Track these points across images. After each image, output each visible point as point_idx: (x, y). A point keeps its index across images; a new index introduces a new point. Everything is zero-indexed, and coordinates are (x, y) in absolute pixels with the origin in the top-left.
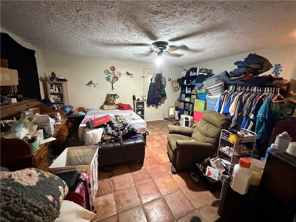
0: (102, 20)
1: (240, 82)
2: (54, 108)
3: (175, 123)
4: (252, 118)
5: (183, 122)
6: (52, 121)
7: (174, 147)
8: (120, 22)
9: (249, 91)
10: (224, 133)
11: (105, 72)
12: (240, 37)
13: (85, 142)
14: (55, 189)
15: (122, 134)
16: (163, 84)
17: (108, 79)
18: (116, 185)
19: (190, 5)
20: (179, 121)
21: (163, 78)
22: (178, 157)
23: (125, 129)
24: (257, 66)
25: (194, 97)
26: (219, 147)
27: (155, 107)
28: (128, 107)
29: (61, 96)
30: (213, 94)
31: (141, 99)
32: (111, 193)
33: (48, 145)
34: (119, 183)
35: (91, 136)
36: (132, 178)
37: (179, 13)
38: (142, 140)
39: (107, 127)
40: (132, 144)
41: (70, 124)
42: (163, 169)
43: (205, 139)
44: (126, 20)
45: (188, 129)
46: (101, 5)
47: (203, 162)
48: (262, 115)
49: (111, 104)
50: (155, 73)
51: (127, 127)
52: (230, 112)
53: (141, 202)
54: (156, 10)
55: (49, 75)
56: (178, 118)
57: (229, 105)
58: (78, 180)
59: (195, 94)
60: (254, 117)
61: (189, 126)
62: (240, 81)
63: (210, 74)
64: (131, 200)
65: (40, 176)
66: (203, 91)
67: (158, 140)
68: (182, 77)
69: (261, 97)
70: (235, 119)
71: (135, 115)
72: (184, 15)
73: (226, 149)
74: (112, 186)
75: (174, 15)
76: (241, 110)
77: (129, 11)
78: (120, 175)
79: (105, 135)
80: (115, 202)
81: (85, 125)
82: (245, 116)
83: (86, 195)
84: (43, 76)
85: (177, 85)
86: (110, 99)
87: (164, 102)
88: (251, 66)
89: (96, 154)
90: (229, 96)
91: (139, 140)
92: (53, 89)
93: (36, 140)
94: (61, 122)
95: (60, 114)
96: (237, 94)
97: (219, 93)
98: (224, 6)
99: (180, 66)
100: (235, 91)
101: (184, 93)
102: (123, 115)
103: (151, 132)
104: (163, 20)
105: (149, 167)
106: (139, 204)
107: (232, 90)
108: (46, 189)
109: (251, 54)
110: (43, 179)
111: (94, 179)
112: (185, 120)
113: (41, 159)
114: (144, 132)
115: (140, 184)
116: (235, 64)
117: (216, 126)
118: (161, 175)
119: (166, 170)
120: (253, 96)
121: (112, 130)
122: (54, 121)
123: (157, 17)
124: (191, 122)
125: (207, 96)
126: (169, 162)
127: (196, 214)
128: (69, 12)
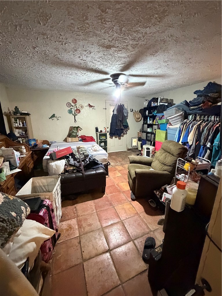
0: (58, 55)
1: (198, 112)
2: (19, 142)
3: (137, 153)
4: (209, 147)
5: (145, 152)
6: (17, 154)
7: (133, 175)
8: (76, 57)
9: (208, 120)
10: (180, 162)
11: (67, 105)
12: (196, 67)
13: (49, 173)
14: (17, 208)
15: (84, 165)
16: (125, 115)
17: (70, 112)
18: (79, 211)
19: (140, 39)
20: (142, 152)
21: (125, 109)
22: (136, 185)
23: (86, 160)
24: (216, 95)
25: (155, 127)
26: (176, 175)
27: (118, 138)
28: (91, 139)
29: (25, 129)
30: (174, 124)
31: (104, 131)
32: (74, 218)
33: (14, 176)
34: (82, 210)
35: (54, 167)
36: (93, 205)
37: (132, 46)
38: (103, 170)
39: (69, 159)
40: (94, 174)
41: (35, 157)
42: (123, 196)
43: (163, 168)
44: (81, 55)
45: (149, 159)
46: (56, 42)
47: (160, 189)
48: (218, 144)
49: (74, 136)
50: (117, 104)
51: (89, 158)
52: (188, 141)
53: (102, 226)
54: (109, 44)
55: (12, 109)
56: (141, 148)
57: (187, 135)
58: (42, 205)
59: (157, 125)
60: (210, 146)
61: (150, 156)
62: (199, 110)
63: (171, 104)
64: (92, 224)
65: (4, 198)
66: (164, 121)
67: (120, 170)
68: (144, 108)
69: (218, 125)
70: (193, 148)
71: (97, 147)
72: (137, 48)
73: (182, 176)
74: (75, 212)
75: (127, 48)
76: (199, 139)
77: (83, 46)
78: (83, 202)
79: (67, 166)
80: (78, 226)
81: (48, 157)
82: (202, 144)
83: (49, 218)
84: (7, 111)
85: (139, 116)
86: (73, 132)
87: (127, 133)
88: (209, 95)
89: (59, 182)
90: (188, 125)
91: (100, 170)
92: (17, 123)
93: (3, 171)
94: (26, 155)
95: (24, 148)
96: (196, 123)
97: (179, 122)
98: (174, 39)
99: (142, 96)
100: (194, 121)
101: (146, 123)
102: (85, 146)
103: (114, 162)
104: (117, 53)
105: (111, 195)
106: (100, 227)
107: (191, 120)
108: (10, 208)
109: (210, 82)
110: (7, 200)
111: (57, 205)
112: (146, 150)
113: (8, 188)
114: (106, 163)
115: (101, 210)
116: (195, 93)
117: (173, 155)
118: (121, 202)
119: (126, 197)
120: (210, 125)
121: (74, 161)
122: (19, 154)
123: (110, 51)
124: (152, 152)
125: (167, 126)
126: (129, 190)
127: (151, 235)
128: (26, 49)
